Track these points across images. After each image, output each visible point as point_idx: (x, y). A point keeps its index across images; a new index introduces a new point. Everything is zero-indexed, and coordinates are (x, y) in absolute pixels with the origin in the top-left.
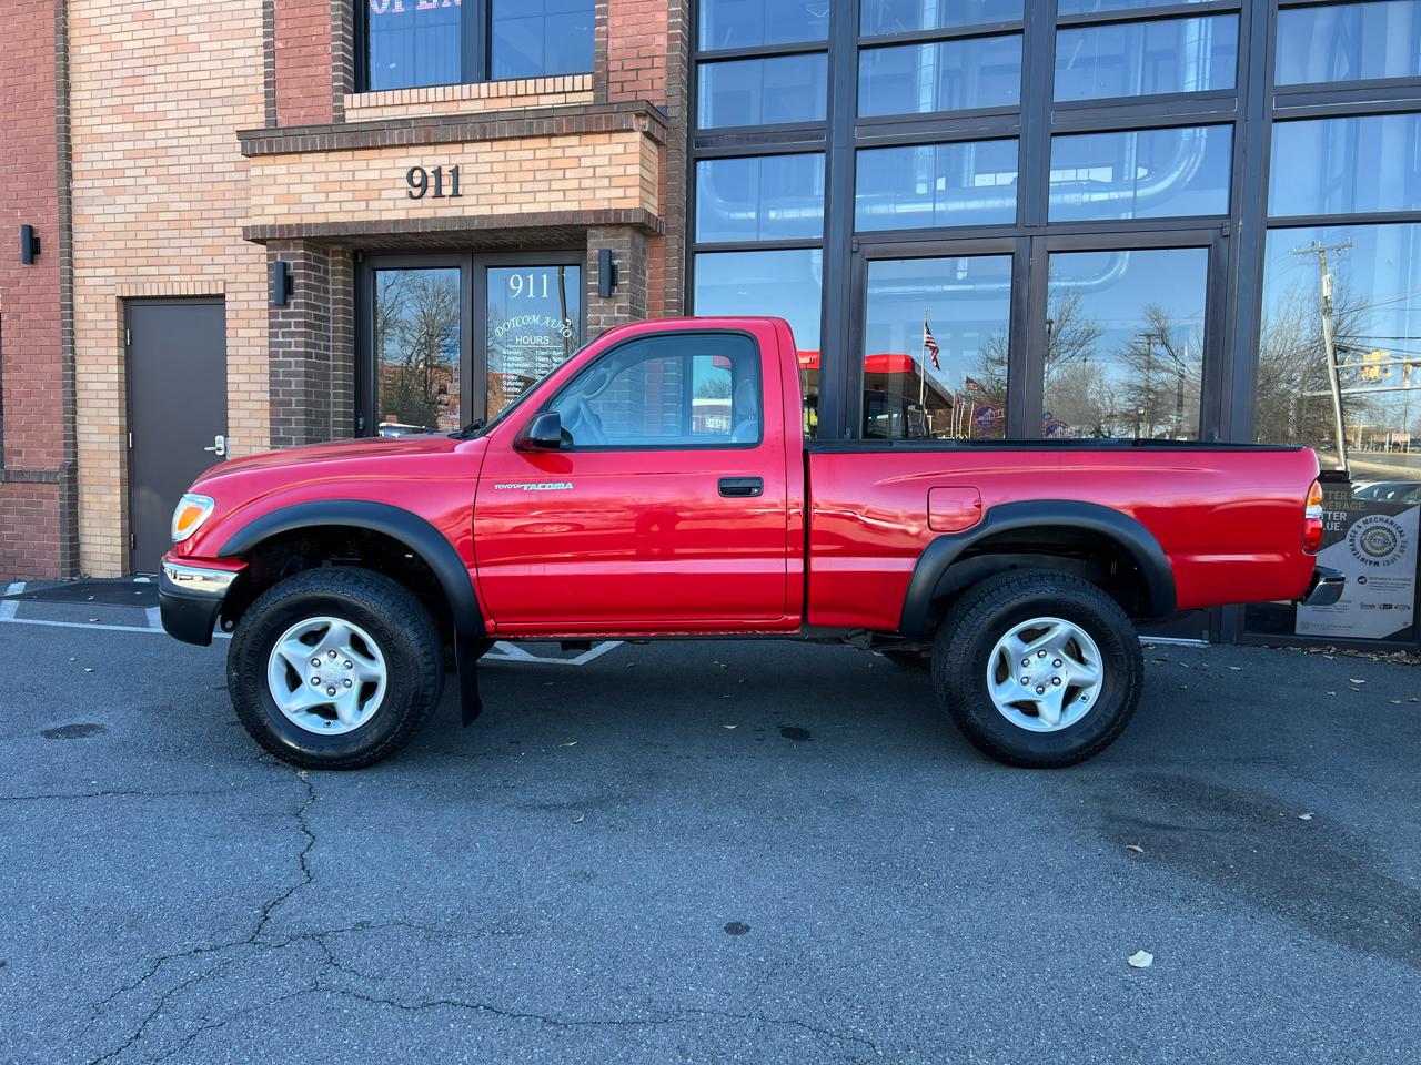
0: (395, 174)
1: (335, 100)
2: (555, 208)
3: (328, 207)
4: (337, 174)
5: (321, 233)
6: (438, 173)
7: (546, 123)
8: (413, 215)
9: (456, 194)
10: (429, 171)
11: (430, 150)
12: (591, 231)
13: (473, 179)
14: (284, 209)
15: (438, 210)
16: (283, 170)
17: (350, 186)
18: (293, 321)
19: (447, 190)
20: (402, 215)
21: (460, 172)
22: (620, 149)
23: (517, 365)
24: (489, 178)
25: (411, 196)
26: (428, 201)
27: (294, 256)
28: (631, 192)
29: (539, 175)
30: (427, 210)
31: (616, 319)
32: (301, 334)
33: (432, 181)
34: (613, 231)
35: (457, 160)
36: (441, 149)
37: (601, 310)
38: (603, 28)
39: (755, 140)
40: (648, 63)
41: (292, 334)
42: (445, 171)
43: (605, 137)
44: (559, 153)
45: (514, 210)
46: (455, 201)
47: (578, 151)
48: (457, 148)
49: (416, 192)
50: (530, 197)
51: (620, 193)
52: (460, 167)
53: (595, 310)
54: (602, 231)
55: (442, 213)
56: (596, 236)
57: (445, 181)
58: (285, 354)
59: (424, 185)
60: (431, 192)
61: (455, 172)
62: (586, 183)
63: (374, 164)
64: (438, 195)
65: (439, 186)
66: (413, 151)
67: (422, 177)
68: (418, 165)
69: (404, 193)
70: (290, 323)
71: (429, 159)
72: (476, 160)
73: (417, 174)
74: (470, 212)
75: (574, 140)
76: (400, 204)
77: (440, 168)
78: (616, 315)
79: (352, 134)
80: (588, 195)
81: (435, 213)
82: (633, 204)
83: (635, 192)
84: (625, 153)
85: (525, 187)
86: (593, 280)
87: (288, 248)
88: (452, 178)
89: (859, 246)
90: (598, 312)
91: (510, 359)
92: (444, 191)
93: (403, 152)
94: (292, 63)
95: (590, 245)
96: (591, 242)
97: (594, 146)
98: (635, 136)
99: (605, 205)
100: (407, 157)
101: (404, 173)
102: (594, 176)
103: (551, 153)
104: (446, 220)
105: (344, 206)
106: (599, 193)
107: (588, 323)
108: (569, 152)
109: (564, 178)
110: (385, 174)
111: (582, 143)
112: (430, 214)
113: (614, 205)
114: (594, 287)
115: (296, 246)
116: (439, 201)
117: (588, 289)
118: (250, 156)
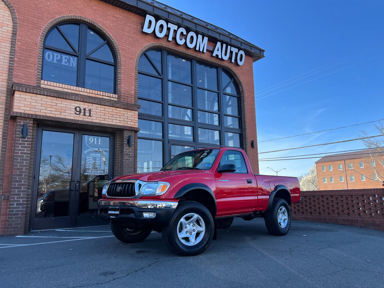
0: (71, 107)
1: (37, 80)
2: (117, 124)
3: (45, 111)
4: (50, 103)
5: (45, 118)
6: (85, 109)
7: (117, 104)
8: (76, 119)
9: (90, 116)
10: (82, 108)
11: (83, 103)
12: (125, 131)
13: (95, 113)
14: (29, 109)
15: (84, 119)
16: (30, 97)
17: (55, 107)
18: (26, 143)
19: (87, 114)
20: (73, 118)
21: (91, 110)
22: (133, 114)
23: (91, 161)
24: (100, 114)
25: (76, 114)
26: (81, 116)
27: (29, 123)
28: (136, 124)
29: (114, 116)
30: (80, 118)
31: (131, 151)
32: (29, 147)
33: (83, 111)
34: (130, 132)
35: (90, 107)
36: (85, 104)
37: (127, 149)
38: (120, 86)
39: (150, 117)
40: (130, 96)
41: (26, 147)
42: (87, 109)
43: (130, 111)
44: (119, 112)
45: (107, 123)
46: (89, 117)
47: (123, 112)
48: (91, 105)
49: (77, 113)
50: (111, 120)
51: (133, 124)
52: (91, 109)
54: (127, 131)
55: (85, 120)
56: (126, 132)
57: (86, 112)
58: (21, 153)
59: (80, 112)
60: (82, 114)
61: (90, 110)
62: (125, 120)
63: (63, 103)
64: (84, 115)
65: (84, 113)
66: (77, 102)
67: (80, 109)
68: (79, 106)
69: (73, 112)
71: (83, 105)
72: (96, 108)
73: (78, 108)
74: (94, 121)
75: (123, 110)
76: (72, 115)
80: (126, 123)
81: (83, 119)
82: (137, 127)
83: (137, 124)
84: (135, 115)
85: (110, 118)
86: (125, 142)
87: (26, 120)
88: (89, 112)
89: (170, 142)
90: (126, 149)
91: (88, 159)
92: (86, 114)
93: (74, 102)
94: (20, 66)
95: (124, 134)
96: (125, 133)
97: (127, 112)
98: (137, 112)
99: (130, 126)
100: (75, 103)
101: (74, 107)
102: (127, 119)
103: (117, 111)
104: (88, 122)
105: (52, 112)
106: (128, 123)
107: (123, 152)
108: (121, 112)
109: (120, 118)
110: (67, 106)
111: (125, 111)
112: (82, 119)
113: (132, 126)
114: (125, 144)
115: (30, 120)
116: (84, 117)
117: (123, 144)
118: (16, 90)
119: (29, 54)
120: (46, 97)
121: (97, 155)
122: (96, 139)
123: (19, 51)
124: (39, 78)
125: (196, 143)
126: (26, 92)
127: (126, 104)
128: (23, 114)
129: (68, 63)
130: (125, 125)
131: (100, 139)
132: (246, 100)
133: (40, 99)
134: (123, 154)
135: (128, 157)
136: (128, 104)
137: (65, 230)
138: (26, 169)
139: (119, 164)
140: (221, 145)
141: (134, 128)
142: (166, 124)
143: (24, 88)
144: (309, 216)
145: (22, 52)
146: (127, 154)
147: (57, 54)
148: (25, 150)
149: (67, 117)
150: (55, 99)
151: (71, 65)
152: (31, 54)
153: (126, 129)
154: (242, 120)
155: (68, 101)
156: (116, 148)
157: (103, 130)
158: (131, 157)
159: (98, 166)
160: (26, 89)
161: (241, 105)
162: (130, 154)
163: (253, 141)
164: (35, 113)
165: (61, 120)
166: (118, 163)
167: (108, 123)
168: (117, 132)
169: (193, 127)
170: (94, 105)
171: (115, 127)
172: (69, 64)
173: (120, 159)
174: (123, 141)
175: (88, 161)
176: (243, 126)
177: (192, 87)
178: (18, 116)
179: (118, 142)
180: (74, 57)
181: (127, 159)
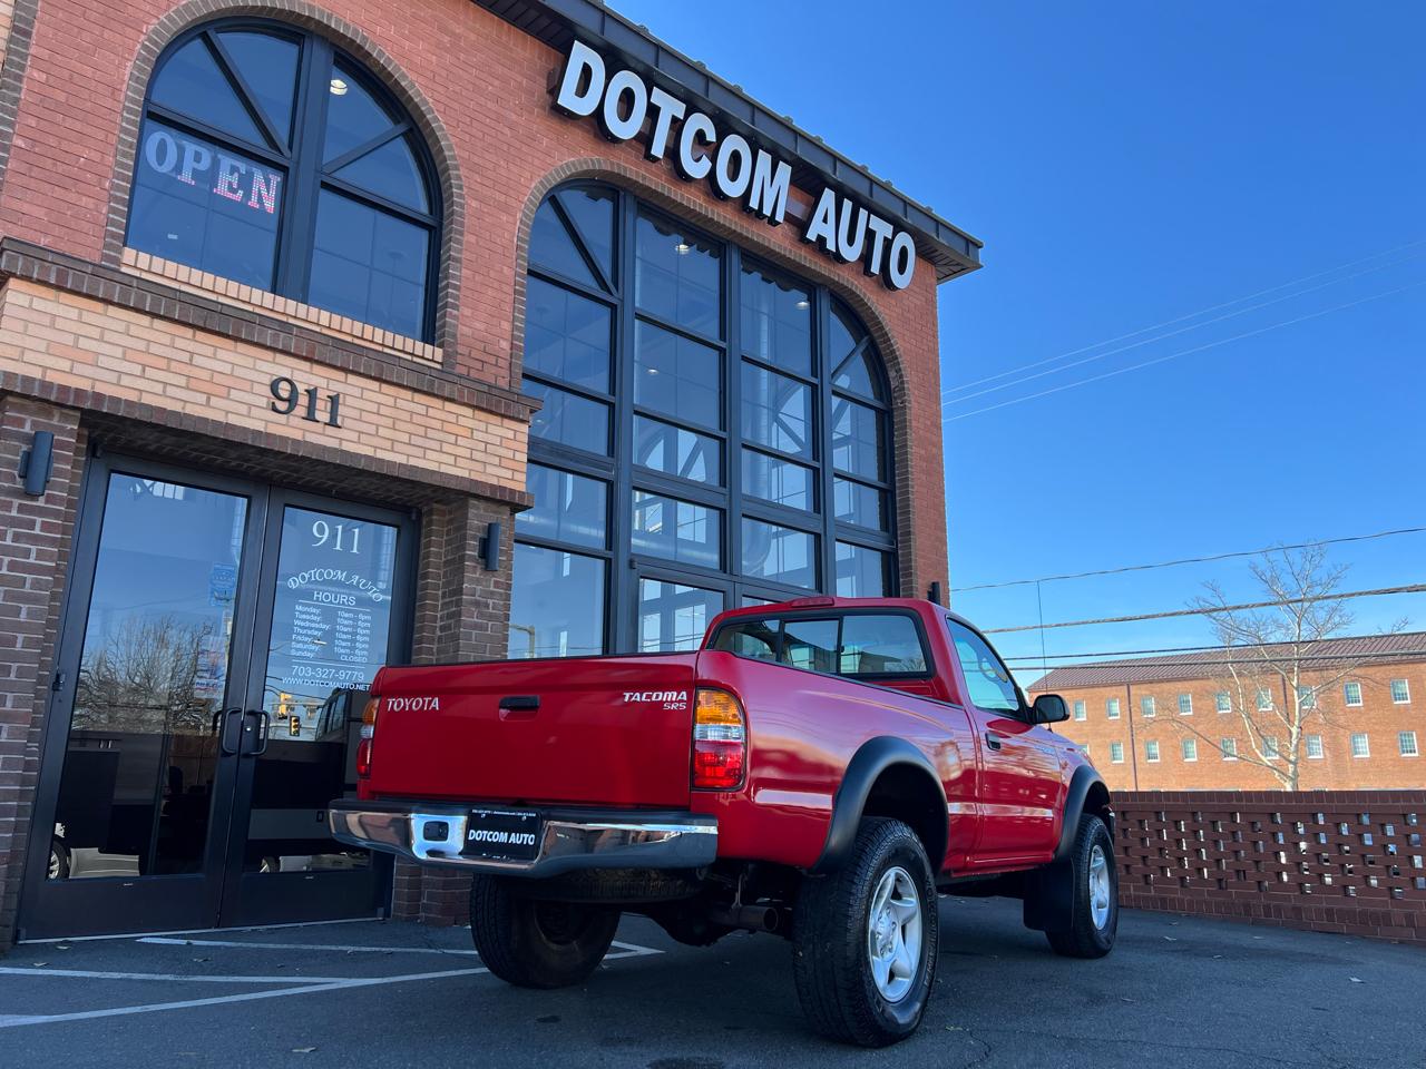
0: (254, 376)
1: (108, 246)
2: (444, 469)
3: (141, 384)
4: (166, 349)
6: (312, 394)
7: (448, 386)
8: (273, 429)
9: (333, 423)
10: (301, 388)
11: (305, 365)
12: (473, 502)
13: (355, 414)
14: (65, 365)
15: (307, 434)
16: (74, 314)
17: (187, 370)
18: (39, 520)
19: (323, 416)
20: (260, 426)
21: (341, 401)
22: (510, 434)
23: (313, 625)
24: (375, 419)
25: (275, 409)
26: (295, 420)
27: (62, 431)
28: (518, 476)
29: (431, 433)
30: (292, 429)
31: (492, 593)
32: (53, 542)
33: (303, 400)
34: (494, 507)
35: (337, 387)
36: (317, 369)
37: (478, 581)
38: (455, 312)
40: (493, 360)
41: (35, 539)
42: (322, 394)
43: (499, 419)
44: (452, 418)
45: (401, 459)
46: (330, 430)
47: (471, 423)
48: (340, 375)
49: (282, 406)
50: (419, 452)
51: (508, 474)
52: (341, 396)
53: (472, 581)
54: (482, 505)
55: (311, 438)
56: (478, 508)
57: (320, 404)
59: (292, 401)
60: (301, 411)
61: (334, 400)
62: (477, 455)
63: (221, 354)
64: (310, 417)
65: (311, 408)
66: (280, 358)
67: (292, 391)
68: (288, 377)
69: (263, 402)
70: (34, 522)
71: (306, 376)
72: (359, 394)
73: (284, 385)
74: (346, 446)
75: (468, 412)
76: (255, 412)
77: (316, 389)
78: (492, 589)
79: (206, 312)
80: (479, 467)
81: (305, 436)
82: (522, 488)
83: (523, 477)
84: (515, 439)
85: (415, 440)
86: (472, 550)
87: (50, 415)
88: (329, 405)
89: (636, 565)
90: (474, 582)
91: (304, 616)
92: (318, 415)
93: (269, 355)
94: (35, 172)
95: (470, 515)
96: (472, 512)
97: (487, 423)
98: (525, 428)
99: (494, 481)
100: (274, 362)
101: (267, 380)
102: (486, 452)
103: (444, 416)
104: (325, 448)
105: (171, 391)
106: (490, 469)
107: (460, 591)
108: (462, 421)
109: (456, 444)
110: (239, 372)
111: (476, 416)
112: (297, 435)
113: (503, 483)
114: (471, 558)
115: (65, 418)
116: (309, 424)
117: (462, 558)
118: (14, 275)
119: (78, 126)
120: (145, 320)
121: (343, 598)
122: (340, 527)
123: (32, 109)
124: (113, 235)
125: (735, 579)
126: (60, 288)
127: (486, 389)
128: (37, 383)
129: (241, 192)
130: (474, 476)
131: (357, 531)
132: (914, 423)
133: (121, 327)
134: (459, 603)
135: (481, 615)
136: (494, 392)
137: (184, 942)
138: (28, 643)
139: (435, 647)
140: (821, 592)
141: (512, 491)
142: (622, 488)
143: (54, 268)
144: (1175, 891)
145: (46, 114)
146: (477, 604)
147: (199, 149)
148: (33, 555)
149: (233, 420)
150: (189, 332)
151: (253, 202)
152: (88, 130)
153: (479, 492)
154: (898, 498)
155: (242, 347)
156: (426, 576)
157: (374, 492)
158: (491, 617)
159: (342, 651)
160: (61, 275)
161: (892, 443)
162: (490, 602)
163: (934, 586)
164: (93, 387)
165: (209, 431)
166: (431, 641)
167: (404, 462)
168: (435, 505)
169: (723, 512)
170: (352, 379)
171: (436, 481)
172: (247, 195)
173: (439, 624)
174: (463, 547)
175: (302, 624)
176: (899, 525)
177: (722, 351)
178: (11, 393)
179: (436, 551)
180: (269, 170)
181: (475, 626)
